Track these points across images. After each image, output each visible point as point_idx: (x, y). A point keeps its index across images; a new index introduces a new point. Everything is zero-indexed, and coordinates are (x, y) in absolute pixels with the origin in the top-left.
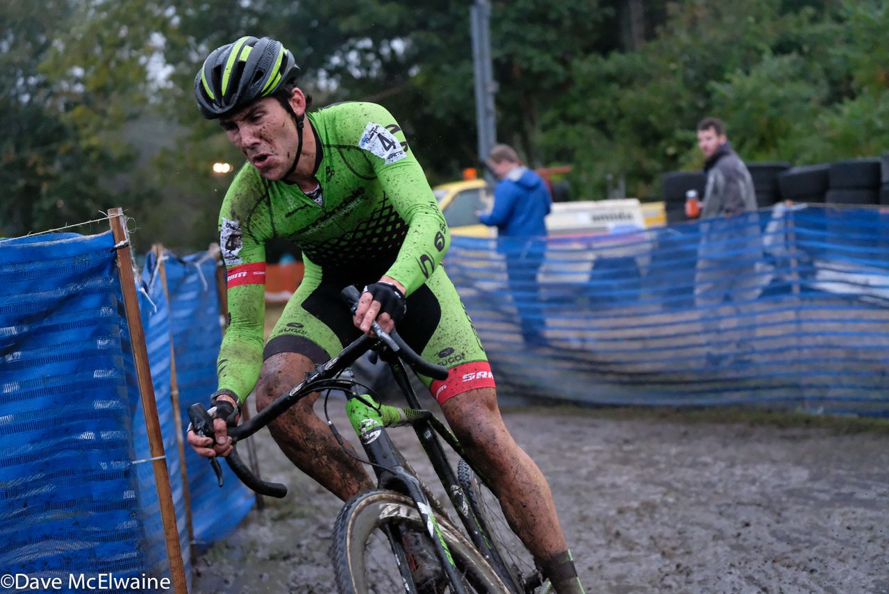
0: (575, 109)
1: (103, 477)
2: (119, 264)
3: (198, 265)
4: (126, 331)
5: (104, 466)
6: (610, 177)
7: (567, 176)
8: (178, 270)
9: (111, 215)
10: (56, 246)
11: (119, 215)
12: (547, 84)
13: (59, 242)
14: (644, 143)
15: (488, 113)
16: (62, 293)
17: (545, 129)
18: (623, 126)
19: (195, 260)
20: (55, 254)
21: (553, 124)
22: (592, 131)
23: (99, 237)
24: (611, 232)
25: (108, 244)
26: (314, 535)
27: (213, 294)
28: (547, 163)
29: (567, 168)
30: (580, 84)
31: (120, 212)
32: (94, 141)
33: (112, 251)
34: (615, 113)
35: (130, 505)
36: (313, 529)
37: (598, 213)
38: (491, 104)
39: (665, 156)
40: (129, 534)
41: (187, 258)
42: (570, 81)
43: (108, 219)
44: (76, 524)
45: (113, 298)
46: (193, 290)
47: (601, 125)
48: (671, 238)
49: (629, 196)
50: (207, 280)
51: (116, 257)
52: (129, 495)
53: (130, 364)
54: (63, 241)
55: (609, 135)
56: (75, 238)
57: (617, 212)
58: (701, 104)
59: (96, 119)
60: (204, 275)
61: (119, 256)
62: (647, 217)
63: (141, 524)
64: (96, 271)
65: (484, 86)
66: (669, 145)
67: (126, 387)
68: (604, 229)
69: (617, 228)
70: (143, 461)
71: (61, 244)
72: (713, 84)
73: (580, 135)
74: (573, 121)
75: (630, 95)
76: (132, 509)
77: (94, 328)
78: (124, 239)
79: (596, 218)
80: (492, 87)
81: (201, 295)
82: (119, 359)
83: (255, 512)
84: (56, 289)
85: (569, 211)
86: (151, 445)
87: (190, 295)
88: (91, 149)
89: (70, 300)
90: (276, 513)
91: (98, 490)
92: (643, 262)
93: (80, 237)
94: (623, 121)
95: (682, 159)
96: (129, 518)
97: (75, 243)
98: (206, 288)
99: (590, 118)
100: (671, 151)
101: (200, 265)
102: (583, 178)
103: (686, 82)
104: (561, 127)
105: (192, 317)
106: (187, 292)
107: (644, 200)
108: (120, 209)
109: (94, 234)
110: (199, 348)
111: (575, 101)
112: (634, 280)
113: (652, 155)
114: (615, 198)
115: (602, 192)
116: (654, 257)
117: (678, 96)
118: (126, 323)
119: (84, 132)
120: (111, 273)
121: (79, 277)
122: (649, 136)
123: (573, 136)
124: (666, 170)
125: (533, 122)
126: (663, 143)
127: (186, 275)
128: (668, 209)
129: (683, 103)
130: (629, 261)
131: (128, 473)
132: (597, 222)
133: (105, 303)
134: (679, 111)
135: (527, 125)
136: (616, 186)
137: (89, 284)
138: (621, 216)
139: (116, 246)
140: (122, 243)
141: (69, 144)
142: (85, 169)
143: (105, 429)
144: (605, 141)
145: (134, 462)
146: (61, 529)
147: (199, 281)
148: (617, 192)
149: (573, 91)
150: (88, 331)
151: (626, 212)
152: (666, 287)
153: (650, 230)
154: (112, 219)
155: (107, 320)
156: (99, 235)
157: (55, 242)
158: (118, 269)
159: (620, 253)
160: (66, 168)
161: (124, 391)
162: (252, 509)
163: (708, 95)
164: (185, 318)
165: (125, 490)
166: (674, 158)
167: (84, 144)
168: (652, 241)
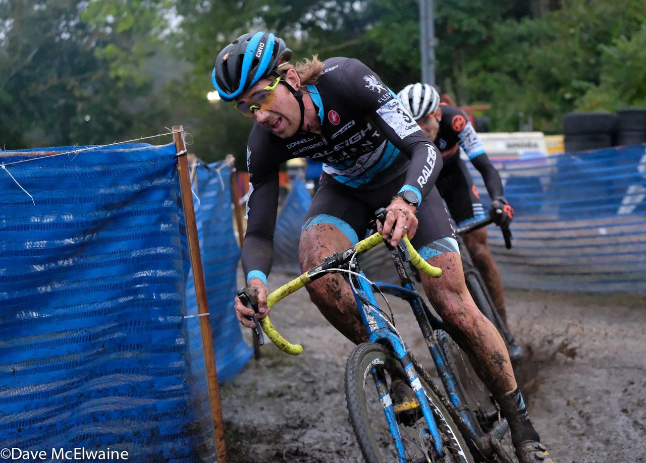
0: (493, 61)
1: (161, 327)
2: (179, 168)
3: (218, 170)
4: (182, 218)
5: (161, 319)
6: (521, 114)
7: (486, 113)
8: (205, 174)
9: (174, 131)
10: (133, 152)
11: (180, 131)
12: (473, 41)
13: (135, 149)
14: (547, 90)
15: (429, 62)
16: (136, 187)
17: (470, 75)
18: (531, 76)
19: (216, 167)
20: (133, 158)
21: (476, 73)
22: (506, 78)
23: (165, 147)
24: (522, 158)
25: (171, 152)
26: (301, 379)
27: (228, 193)
28: (470, 102)
29: (487, 106)
30: (498, 41)
31: (181, 129)
32: (121, 72)
33: (174, 158)
34: (525, 65)
35: (182, 349)
36: (299, 374)
37: (512, 142)
38: (432, 55)
39: (563, 99)
40: (179, 371)
41: (211, 166)
42: (490, 40)
43: (172, 134)
44: (140, 361)
45: (173, 193)
46: (215, 189)
47: (514, 74)
48: (574, 163)
49: (536, 129)
50: (224, 182)
51: (177, 162)
52: (180, 341)
53: (185, 243)
54: (139, 149)
55: (519, 82)
56: (147, 147)
57: (526, 141)
58: (592, 61)
59: (123, 55)
60: (222, 178)
61: (179, 162)
62: (549, 147)
63: (188, 364)
64: (163, 173)
65: (428, 41)
66: (566, 92)
67: (181, 261)
68: (516, 154)
69: (525, 154)
70: (192, 316)
71: (137, 151)
72: (601, 47)
73: (497, 81)
74: (492, 70)
75: (538, 51)
76: (182, 352)
77: (158, 215)
78: (183, 149)
79: (509, 146)
80: (434, 42)
81: (220, 193)
82: (176, 240)
83: (254, 361)
84: (132, 185)
85: (489, 139)
86: (199, 305)
87: (212, 194)
88: (118, 78)
89: (142, 194)
90: (270, 362)
91: (157, 337)
92: (545, 181)
93: (151, 147)
94: (531, 72)
95: (577, 102)
96: (179, 359)
97: (147, 151)
98: (223, 189)
99: (507, 69)
100: (568, 96)
101: (221, 171)
102: (499, 114)
103: (582, 43)
104: (482, 74)
105: (212, 210)
106: (210, 191)
107: (547, 133)
108: (181, 127)
109: (161, 145)
110: (216, 234)
111: (494, 55)
112: (537, 195)
113: (552, 99)
114: (524, 131)
115: (515, 126)
116: (553, 179)
117: (575, 54)
118: (183, 212)
119: (113, 65)
120: (173, 174)
121: (151, 177)
122: (551, 84)
123: (491, 82)
124: (563, 111)
125: (460, 69)
126: (562, 90)
127: (210, 178)
128: (566, 141)
129: (579, 60)
130: (535, 180)
131: (180, 325)
132: (511, 148)
133: (167, 196)
134: (575, 65)
135: (456, 72)
136: (526, 122)
137: (157, 182)
138: (529, 145)
139: (179, 154)
140: (182, 152)
141: (100, 73)
142: (111, 94)
143: (163, 291)
144: (516, 87)
145: (185, 317)
146: (129, 365)
147: (219, 184)
148: (526, 127)
149: (493, 48)
150: (154, 218)
151: (533, 141)
152: (563, 200)
153: (551, 157)
154: (175, 134)
155: (168, 209)
156: (166, 145)
157: (133, 149)
158: (178, 172)
159: (528, 174)
160: (96, 92)
161: (180, 263)
162: (251, 358)
163: (599, 54)
164: (207, 211)
165: (177, 338)
166: (571, 101)
167: (112, 75)
168: (552, 166)
